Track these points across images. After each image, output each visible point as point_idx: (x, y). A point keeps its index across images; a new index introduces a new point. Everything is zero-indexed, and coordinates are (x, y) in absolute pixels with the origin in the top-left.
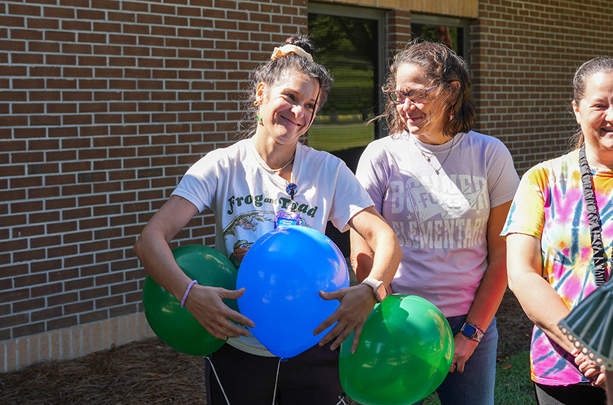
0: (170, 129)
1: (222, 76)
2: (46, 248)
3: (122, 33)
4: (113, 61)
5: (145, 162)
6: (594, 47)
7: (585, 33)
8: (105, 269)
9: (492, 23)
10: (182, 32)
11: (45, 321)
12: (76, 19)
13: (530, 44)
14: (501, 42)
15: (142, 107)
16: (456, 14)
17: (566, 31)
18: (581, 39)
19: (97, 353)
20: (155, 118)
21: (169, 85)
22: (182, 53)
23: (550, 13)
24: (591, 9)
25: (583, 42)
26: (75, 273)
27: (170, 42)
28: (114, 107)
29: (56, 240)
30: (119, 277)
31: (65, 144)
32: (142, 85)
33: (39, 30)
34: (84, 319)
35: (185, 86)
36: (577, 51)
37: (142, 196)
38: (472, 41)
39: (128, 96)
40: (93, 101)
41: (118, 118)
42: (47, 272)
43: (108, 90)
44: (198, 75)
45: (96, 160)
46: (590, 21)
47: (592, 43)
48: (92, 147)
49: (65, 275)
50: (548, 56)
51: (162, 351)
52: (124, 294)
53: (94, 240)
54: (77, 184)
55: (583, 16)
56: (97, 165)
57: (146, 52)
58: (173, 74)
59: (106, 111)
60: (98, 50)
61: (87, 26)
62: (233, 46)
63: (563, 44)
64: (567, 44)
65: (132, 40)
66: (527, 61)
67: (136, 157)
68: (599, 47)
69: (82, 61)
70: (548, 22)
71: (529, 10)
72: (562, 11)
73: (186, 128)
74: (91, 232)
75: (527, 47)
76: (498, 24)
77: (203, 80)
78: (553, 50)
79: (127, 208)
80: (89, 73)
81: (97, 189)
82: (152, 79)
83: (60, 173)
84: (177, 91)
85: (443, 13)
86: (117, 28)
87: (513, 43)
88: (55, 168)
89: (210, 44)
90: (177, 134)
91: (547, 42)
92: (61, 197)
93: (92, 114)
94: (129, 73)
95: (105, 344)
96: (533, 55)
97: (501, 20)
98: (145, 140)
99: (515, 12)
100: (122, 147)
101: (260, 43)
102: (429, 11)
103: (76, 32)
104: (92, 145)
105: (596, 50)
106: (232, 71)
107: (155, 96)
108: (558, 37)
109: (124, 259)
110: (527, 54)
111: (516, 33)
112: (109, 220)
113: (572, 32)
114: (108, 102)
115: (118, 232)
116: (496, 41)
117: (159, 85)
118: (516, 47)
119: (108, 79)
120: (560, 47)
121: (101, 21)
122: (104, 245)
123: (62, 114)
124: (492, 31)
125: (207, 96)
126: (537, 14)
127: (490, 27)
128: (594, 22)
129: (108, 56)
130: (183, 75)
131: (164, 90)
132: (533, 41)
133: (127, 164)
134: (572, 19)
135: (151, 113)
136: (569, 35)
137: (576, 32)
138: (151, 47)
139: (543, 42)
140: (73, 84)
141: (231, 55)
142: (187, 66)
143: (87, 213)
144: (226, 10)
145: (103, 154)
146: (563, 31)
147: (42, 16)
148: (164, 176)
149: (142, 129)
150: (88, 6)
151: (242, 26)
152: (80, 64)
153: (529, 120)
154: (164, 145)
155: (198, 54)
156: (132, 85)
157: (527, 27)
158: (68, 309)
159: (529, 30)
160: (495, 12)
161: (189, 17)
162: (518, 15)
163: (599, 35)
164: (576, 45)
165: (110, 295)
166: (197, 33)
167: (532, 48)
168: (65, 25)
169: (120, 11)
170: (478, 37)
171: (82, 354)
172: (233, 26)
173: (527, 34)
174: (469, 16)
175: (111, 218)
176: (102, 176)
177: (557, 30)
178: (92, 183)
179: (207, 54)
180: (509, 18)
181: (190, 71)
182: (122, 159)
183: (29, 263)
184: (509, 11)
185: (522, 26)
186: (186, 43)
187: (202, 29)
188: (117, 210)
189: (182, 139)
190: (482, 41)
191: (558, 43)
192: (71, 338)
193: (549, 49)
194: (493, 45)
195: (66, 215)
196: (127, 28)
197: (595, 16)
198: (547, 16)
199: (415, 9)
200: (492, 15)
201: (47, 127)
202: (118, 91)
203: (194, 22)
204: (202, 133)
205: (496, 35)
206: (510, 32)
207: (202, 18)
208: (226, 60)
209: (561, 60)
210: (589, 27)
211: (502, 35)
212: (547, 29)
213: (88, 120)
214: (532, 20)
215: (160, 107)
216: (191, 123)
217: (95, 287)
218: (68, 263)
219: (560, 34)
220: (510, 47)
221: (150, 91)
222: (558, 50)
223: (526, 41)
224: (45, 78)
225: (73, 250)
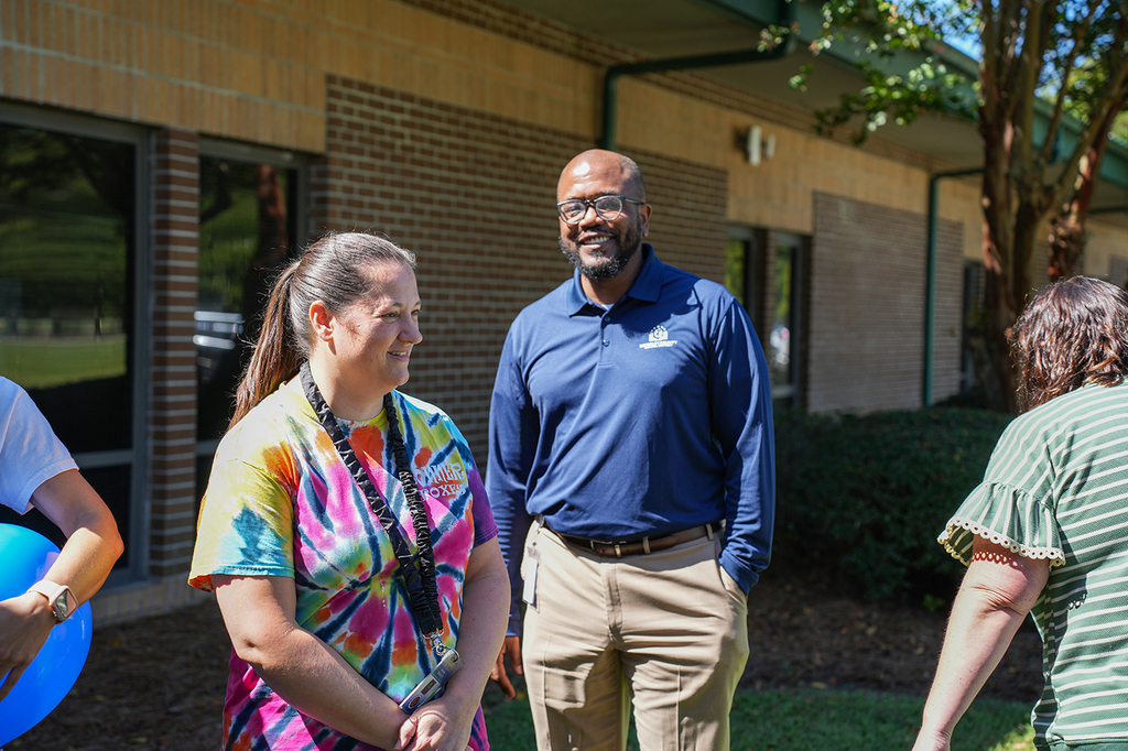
7: (513, 190)
9: (349, 164)
14: (367, 199)
16: (285, 145)
17: (481, 185)
18: (507, 200)
23: (453, 152)
24: (526, 149)
25: (511, 206)
38: (313, 194)
46: (524, 170)
47: (527, 209)
50: (448, 227)
55: (512, 162)
63: (476, 207)
64: (483, 208)
70: (451, 169)
71: (418, 145)
72: (475, 150)
75: (414, 211)
76: (362, 166)
78: (457, 216)
85: (260, 140)
87: (387, 202)
91: (447, 204)
96: (423, 224)
97: (367, 159)
99: (392, 146)
102: (233, 134)
108: (467, 195)
110: (410, 223)
111: (393, 184)
113: (493, 187)
116: (356, 197)
118: (393, 208)
120: (471, 212)
124: (351, 177)
126: (430, 153)
127: (347, 171)
128: (530, 171)
132: (423, 200)
134: (494, 165)
136: (488, 192)
137: (498, 188)
139: (442, 203)
146: (477, 184)
157: (411, 174)
159: (417, 180)
160: (355, 144)
162: (398, 152)
164: (499, 210)
167: (422, 212)
170: (325, 187)
173: (413, 186)
174: (308, 148)
177: (465, 183)
180: (381, 156)
184: (383, 144)
190: (331, 194)
191: (465, 206)
193: (451, 215)
198: (448, 157)
199: (207, 129)
200: (351, 150)
205: (356, 185)
206: (382, 182)
209: (472, 235)
210: (522, 181)
211: (367, 186)
212: (448, 180)
214: (421, 163)
219: (471, 189)
220: (381, 207)
222: (468, 218)
223: (411, 198)
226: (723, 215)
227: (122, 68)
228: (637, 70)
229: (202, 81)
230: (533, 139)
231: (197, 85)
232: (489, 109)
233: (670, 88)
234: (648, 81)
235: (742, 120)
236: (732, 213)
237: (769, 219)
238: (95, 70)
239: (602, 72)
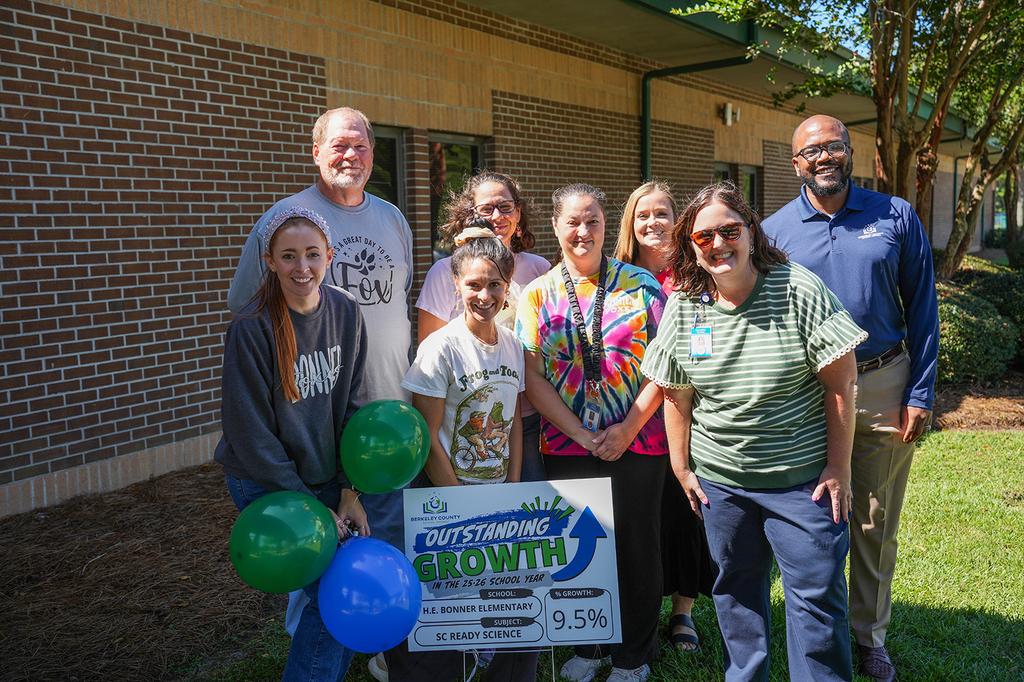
0: (198, 254)
1: (247, 198)
2: (80, 379)
3: (145, 155)
4: (138, 184)
5: (175, 289)
6: (603, 164)
7: (595, 150)
8: (140, 398)
9: (506, 141)
10: (205, 153)
11: (83, 453)
12: (97, 140)
13: (543, 162)
14: (516, 161)
15: (170, 232)
16: (472, 133)
17: (577, 148)
18: (591, 156)
19: (136, 484)
20: (183, 243)
21: (196, 209)
22: (207, 176)
23: (561, 130)
24: (601, 125)
25: (593, 160)
26: (110, 404)
27: (194, 164)
28: (141, 233)
29: (91, 370)
30: (154, 407)
31: (95, 271)
32: (168, 209)
33: (61, 151)
34: (122, 451)
35: (211, 209)
36: (588, 169)
37: (174, 323)
38: (487, 160)
39: (155, 221)
40: (120, 227)
41: (145, 244)
42: (83, 404)
43: (134, 214)
44: (223, 198)
45: (126, 287)
46: (600, 138)
47: (602, 161)
48: (121, 274)
49: (100, 406)
50: (560, 174)
51: (205, 478)
52: (160, 424)
53: (128, 370)
54: (108, 312)
55: (593, 133)
56: (128, 293)
57: (170, 174)
58: (197, 198)
59: (134, 236)
60: (122, 172)
61: (109, 147)
62: (256, 167)
63: (574, 162)
64: (578, 162)
65: (156, 162)
66: (541, 180)
67: (166, 284)
68: (608, 164)
69: (107, 184)
70: (560, 140)
71: (542, 127)
72: (573, 128)
73: (214, 253)
74: (124, 361)
75: (541, 166)
76: (512, 141)
77: (228, 203)
78: (564, 167)
79: (160, 336)
80: (113, 196)
81: (129, 317)
82: (178, 203)
83: (91, 302)
84: (204, 215)
85: (459, 131)
86: (140, 149)
87: (526, 162)
88: (85, 297)
89: (233, 166)
90: (205, 259)
91: (559, 160)
92: (92, 326)
93: (120, 239)
94: (155, 196)
95: (144, 476)
96: (546, 173)
97: (515, 138)
98: (174, 266)
99: (528, 129)
100: (151, 273)
101: (283, 163)
102: (445, 129)
103: (99, 153)
104: (121, 272)
105: (606, 167)
106: (257, 193)
107: (182, 220)
108: (569, 154)
109: (159, 388)
110: (539, 173)
111: (530, 151)
112: (142, 349)
113: (583, 149)
114: (135, 227)
115: (151, 361)
116: (510, 160)
117: (185, 209)
118: (530, 165)
119: (134, 203)
120: (572, 165)
121: (124, 142)
122: (138, 375)
123: (89, 240)
124: (507, 149)
125: (234, 220)
126: (549, 131)
127: (504, 145)
128: (603, 138)
129: (132, 179)
130: (209, 198)
131: (191, 214)
132: (545, 159)
133: (158, 290)
134: (583, 136)
135: (178, 238)
136: (580, 152)
137: (586, 149)
138: (175, 169)
139: (556, 160)
140: (98, 209)
141: (255, 177)
142: (212, 189)
143: (120, 342)
144: (248, 130)
145: (132, 281)
146: (574, 148)
147: (62, 137)
148: (194, 303)
149: (171, 255)
150: (109, 126)
151: (265, 147)
152: (104, 188)
153: (543, 240)
154: (193, 271)
155: (222, 176)
156: (158, 209)
157: (539, 144)
158: (106, 441)
159: (542, 148)
160: (509, 129)
161: (211, 138)
162: (531, 132)
163: (608, 152)
164: (587, 163)
165: (146, 426)
166: (220, 154)
167: (545, 166)
168: (87, 146)
169: (142, 131)
170: (493, 155)
171: (121, 485)
172: (255, 146)
173: (540, 152)
174: (484, 134)
175: (144, 347)
176: (133, 304)
177: (568, 148)
178: (123, 312)
179: (232, 176)
180: (522, 135)
181: (216, 194)
182: (152, 285)
183: (64, 394)
184: (523, 128)
185: (535, 144)
186: (209, 165)
187: (225, 149)
188: (149, 338)
189: (211, 264)
190: (497, 159)
191: (569, 161)
192: (109, 470)
193: (561, 167)
194: (507, 164)
195: (99, 345)
196: (150, 150)
197: (605, 132)
198: (558, 133)
199: (431, 127)
200: (506, 133)
201: (75, 254)
202: (145, 215)
203: (217, 143)
204: (230, 258)
205: (510, 153)
206: (523, 150)
207: (224, 138)
208: (251, 182)
209: (573, 178)
210: (598, 144)
211: (516, 153)
212: (559, 147)
213: (115, 246)
214: (544, 138)
215: (187, 232)
216: (218, 248)
217: (131, 417)
218: (104, 393)
219: (571, 151)
220: (523, 165)
221: (177, 215)
222: (570, 168)
223: (539, 159)
224: (70, 202)
225: (108, 380)
226: (713, 157)
227: (389, 97)
228: (660, 74)
229: (429, 101)
230: (603, 119)
231: (426, 103)
232: (579, 103)
233: (680, 83)
234: (668, 80)
235: (721, 99)
236: (717, 157)
237: (738, 159)
238: (376, 99)
239: (642, 76)
